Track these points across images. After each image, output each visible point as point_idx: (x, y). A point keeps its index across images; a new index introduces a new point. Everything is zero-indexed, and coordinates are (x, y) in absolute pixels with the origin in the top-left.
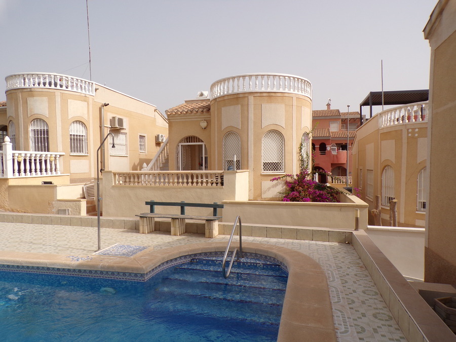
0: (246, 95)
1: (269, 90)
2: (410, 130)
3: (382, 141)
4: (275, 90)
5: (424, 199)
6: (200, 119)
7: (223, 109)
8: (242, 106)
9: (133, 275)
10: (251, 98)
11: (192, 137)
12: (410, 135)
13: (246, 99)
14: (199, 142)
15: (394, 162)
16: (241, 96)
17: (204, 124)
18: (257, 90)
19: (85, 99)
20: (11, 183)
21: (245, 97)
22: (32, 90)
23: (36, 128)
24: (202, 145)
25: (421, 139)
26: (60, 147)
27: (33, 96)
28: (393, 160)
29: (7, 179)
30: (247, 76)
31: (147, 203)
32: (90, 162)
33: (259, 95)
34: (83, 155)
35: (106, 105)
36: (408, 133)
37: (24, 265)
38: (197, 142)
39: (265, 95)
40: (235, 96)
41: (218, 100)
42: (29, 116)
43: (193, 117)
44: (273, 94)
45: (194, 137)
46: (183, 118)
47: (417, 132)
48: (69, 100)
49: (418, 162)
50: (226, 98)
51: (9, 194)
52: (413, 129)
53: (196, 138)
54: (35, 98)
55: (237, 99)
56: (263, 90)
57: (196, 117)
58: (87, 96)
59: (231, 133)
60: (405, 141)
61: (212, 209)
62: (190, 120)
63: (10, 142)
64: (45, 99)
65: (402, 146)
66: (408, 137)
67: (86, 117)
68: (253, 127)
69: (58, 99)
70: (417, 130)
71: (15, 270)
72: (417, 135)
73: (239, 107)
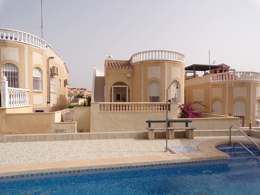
0: (164, 61)
1: (174, 60)
2: (230, 84)
3: (212, 88)
4: (176, 60)
5: (236, 114)
6: (126, 72)
7: (148, 67)
8: (161, 67)
9: (221, 160)
10: (166, 63)
11: (120, 83)
12: (230, 86)
13: (164, 63)
14: (125, 85)
15: (221, 98)
16: (161, 61)
17: (129, 75)
18: (169, 59)
19: (41, 52)
20: (8, 112)
21: (163, 62)
22: (6, 41)
23: (8, 71)
24: (126, 87)
25: (235, 88)
26: (27, 85)
27: (6, 46)
28: (221, 97)
29: (5, 109)
30: (163, 51)
31: (147, 122)
32: (43, 97)
33: (170, 62)
34: (40, 91)
35: (52, 58)
36: (229, 85)
37: (153, 164)
38: (123, 85)
39: (173, 62)
40: (158, 61)
41: (144, 62)
42: (2, 61)
43: (123, 71)
44: (176, 62)
45: (122, 83)
46: (116, 71)
47: (233, 85)
48: (33, 52)
49: (234, 98)
50: (151, 62)
51: (6, 121)
52: (231, 83)
53: (123, 83)
54: (7, 48)
55: (158, 63)
56: (172, 59)
57: (124, 71)
58: (43, 51)
59: (154, 81)
60: (227, 88)
61: (185, 123)
62: (121, 72)
63: (7, 81)
64: (17, 49)
65: (226, 91)
66: (229, 87)
67: (42, 65)
68: (167, 78)
69: (26, 51)
70: (233, 84)
71: (142, 169)
72: (233, 86)
73: (159, 68)
